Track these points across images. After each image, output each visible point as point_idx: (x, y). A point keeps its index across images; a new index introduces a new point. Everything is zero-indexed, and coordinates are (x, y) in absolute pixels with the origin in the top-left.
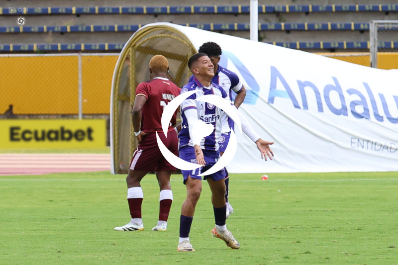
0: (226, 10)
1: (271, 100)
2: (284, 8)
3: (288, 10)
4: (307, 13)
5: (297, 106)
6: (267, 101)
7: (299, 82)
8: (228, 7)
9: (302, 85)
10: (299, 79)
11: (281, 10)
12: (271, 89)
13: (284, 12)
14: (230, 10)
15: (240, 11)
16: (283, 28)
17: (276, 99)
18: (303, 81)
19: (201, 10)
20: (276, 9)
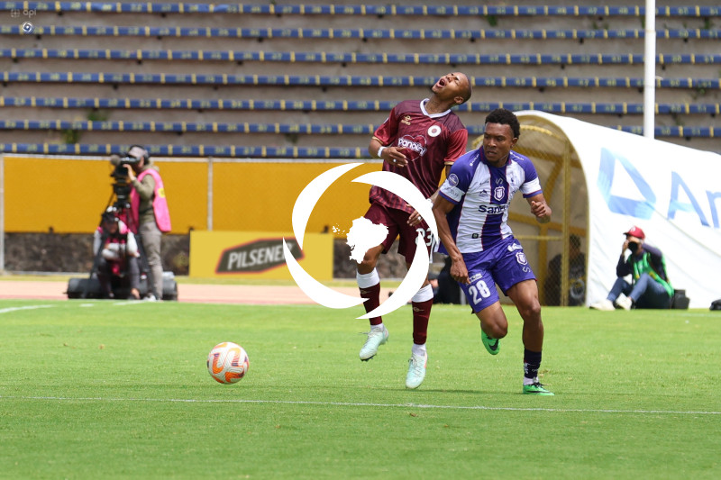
0: (607, 109)
1: (671, 215)
2: (683, 108)
3: (688, 110)
4: (713, 115)
5: (705, 223)
6: (666, 216)
7: (709, 194)
8: (610, 106)
9: (711, 197)
10: (709, 190)
11: (679, 110)
12: (671, 201)
13: (683, 112)
14: (613, 109)
15: (625, 110)
16: (681, 133)
17: (678, 213)
18: (713, 192)
19: (575, 108)
20: (673, 108)
